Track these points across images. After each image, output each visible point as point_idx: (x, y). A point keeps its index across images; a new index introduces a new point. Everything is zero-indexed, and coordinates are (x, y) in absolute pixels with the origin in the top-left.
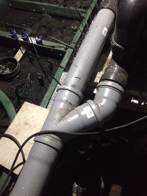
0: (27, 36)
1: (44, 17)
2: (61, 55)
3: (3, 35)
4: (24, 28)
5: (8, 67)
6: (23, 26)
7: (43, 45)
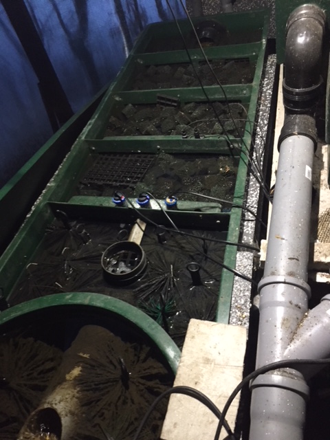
0: (147, 199)
1: (161, 159)
2: (218, 221)
3: (97, 204)
4: (131, 185)
5: (122, 261)
6: (128, 182)
7: (178, 210)
